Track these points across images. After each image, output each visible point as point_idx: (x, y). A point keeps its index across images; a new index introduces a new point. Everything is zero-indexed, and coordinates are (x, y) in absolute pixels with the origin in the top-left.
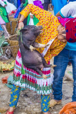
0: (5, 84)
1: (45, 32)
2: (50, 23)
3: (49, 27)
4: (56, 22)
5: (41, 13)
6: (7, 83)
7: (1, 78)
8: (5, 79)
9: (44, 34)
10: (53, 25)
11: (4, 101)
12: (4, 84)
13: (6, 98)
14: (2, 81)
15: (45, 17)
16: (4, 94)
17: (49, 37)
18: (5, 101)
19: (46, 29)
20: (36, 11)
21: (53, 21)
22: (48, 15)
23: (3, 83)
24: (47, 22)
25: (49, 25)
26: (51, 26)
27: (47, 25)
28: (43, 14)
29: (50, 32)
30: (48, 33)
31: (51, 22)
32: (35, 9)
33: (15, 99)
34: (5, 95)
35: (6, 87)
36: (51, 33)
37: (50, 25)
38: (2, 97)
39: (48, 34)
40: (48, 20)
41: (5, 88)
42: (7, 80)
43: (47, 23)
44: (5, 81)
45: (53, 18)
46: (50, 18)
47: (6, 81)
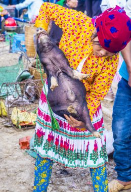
0: (26, 150)
1: (71, 47)
2: (79, 30)
3: (77, 38)
4: (90, 26)
5: (61, 14)
6: (28, 148)
7: (18, 140)
8: (25, 141)
9: (71, 52)
10: (85, 32)
11: (23, 183)
12: (24, 151)
13: (27, 177)
14: (20, 144)
15: (69, 20)
16: (23, 169)
17: (81, 56)
18: (25, 182)
19: (73, 42)
20: (53, 13)
21: (84, 26)
22: (73, 16)
23: (21, 148)
24: (73, 27)
25: (76, 34)
26: (81, 35)
27: (73, 34)
28: (64, 15)
29: (81, 45)
30: (77, 48)
31: (81, 28)
32: (52, 10)
33: (43, 181)
34: (26, 171)
35: (28, 156)
36: (82, 48)
37: (79, 34)
38: (19, 174)
39: (77, 50)
40: (74, 24)
41: (25, 159)
42: (29, 143)
43: (73, 31)
44: (24, 144)
45: (84, 20)
46: (77, 20)
47: (28, 145)
